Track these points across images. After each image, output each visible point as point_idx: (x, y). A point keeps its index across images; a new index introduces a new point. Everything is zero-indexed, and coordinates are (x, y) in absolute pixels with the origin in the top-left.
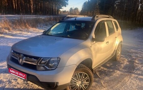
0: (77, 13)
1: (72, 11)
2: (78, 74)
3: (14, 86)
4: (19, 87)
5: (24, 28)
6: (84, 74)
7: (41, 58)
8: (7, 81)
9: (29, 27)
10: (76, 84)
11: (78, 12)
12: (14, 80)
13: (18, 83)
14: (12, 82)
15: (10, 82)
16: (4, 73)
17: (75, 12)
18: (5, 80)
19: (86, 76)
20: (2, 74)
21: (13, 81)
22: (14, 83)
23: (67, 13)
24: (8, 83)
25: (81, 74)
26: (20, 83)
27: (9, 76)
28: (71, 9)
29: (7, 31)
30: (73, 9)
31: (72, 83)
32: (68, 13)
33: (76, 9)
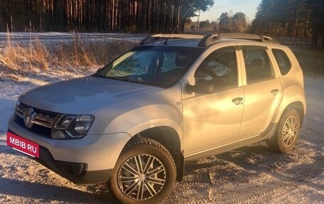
0: (243, 29)
1: (227, 22)
2: (137, 158)
3: (19, 176)
4: (27, 180)
5: (78, 64)
6: (152, 158)
7: (61, 114)
8: (9, 168)
9: (90, 63)
10: (135, 179)
11: (244, 25)
12: (22, 166)
13: (27, 173)
14: (17, 171)
15: (13, 169)
16: (6, 153)
17: (234, 25)
18: (5, 165)
19: (156, 164)
20: (2, 154)
21: (19, 168)
22: (20, 171)
23: (211, 29)
24: (9, 172)
25: (145, 159)
26: (31, 173)
27: (14, 159)
28: (224, 16)
29: (37, 70)
30: (230, 15)
31: (125, 176)
32: (215, 28)
33: (240, 16)
